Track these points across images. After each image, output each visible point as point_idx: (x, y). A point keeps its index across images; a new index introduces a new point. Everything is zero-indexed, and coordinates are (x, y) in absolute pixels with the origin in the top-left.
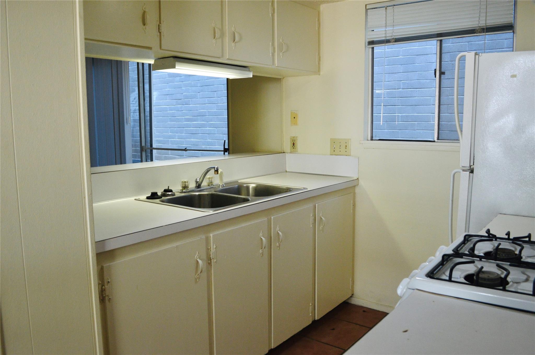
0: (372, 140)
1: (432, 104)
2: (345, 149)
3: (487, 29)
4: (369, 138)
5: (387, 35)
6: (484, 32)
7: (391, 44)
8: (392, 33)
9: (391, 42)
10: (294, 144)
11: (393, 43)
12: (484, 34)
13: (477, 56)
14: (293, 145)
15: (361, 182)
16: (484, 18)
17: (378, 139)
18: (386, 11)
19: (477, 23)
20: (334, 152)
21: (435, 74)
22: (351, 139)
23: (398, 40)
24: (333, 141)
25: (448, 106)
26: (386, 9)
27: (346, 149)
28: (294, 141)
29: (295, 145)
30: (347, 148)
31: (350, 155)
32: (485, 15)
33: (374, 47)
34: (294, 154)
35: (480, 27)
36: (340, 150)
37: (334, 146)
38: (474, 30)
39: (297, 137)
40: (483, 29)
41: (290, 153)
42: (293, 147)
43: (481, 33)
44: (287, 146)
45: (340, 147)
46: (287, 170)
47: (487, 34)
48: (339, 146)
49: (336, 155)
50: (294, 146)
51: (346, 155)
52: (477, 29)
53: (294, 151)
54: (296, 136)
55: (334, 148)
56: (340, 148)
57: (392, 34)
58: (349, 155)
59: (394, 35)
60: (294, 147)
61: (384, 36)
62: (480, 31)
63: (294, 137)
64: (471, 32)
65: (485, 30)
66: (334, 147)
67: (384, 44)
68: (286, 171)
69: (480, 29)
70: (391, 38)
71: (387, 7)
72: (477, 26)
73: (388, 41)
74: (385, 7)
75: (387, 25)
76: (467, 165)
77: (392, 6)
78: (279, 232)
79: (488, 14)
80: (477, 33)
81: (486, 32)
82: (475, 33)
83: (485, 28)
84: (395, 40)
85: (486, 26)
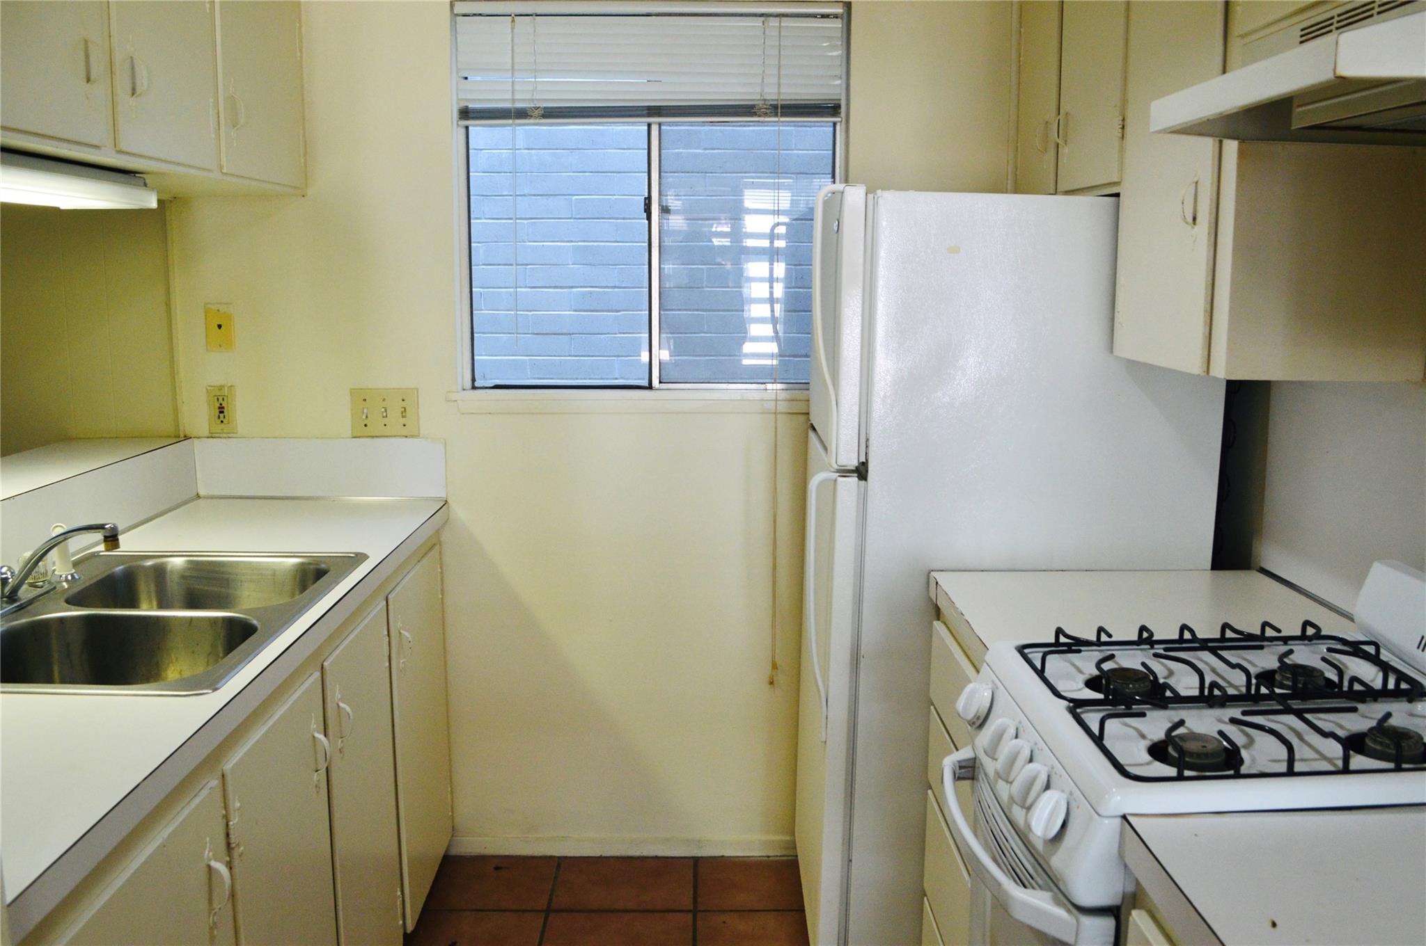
0: (474, 388)
1: (484, 262)
2: (403, 417)
3: (783, 107)
4: (468, 384)
5: (517, 97)
6: (776, 115)
7: (532, 121)
8: (533, 91)
9: (531, 116)
10: (221, 410)
11: (537, 121)
12: (776, 119)
13: (870, 196)
14: (218, 411)
15: (459, 511)
16: (775, 80)
17: (492, 385)
18: (513, 29)
19: (758, 90)
20: (364, 429)
22: (418, 389)
23: (551, 113)
24: (361, 398)
25: (526, 268)
26: (513, 21)
27: (404, 419)
28: (221, 401)
29: (225, 411)
30: (408, 413)
31: (419, 436)
32: (775, 71)
33: (471, 125)
34: (223, 440)
35: (765, 100)
36: (386, 421)
37: (365, 411)
38: (753, 107)
39: (231, 386)
40: (775, 107)
41: (208, 437)
42: (219, 417)
43: (770, 116)
44: (197, 415)
45: (385, 414)
46: (202, 493)
47: (782, 119)
48: (383, 410)
49: (372, 437)
50: (222, 415)
51: (406, 437)
52: (758, 105)
53: (222, 430)
54: (229, 385)
55: (367, 417)
56: (383, 417)
57: (533, 94)
58: (413, 436)
59: (537, 98)
60: (222, 418)
61: (509, 96)
62: (768, 111)
63: (221, 388)
64: (746, 110)
65: (779, 111)
66: (363, 413)
67: (510, 121)
68: (198, 496)
69: (765, 106)
70: (530, 106)
71: (516, 16)
72: (759, 98)
73: (522, 114)
74: (510, 15)
75: (516, 67)
76: (853, 463)
77: (531, 15)
78: (342, 705)
79: (783, 72)
80: (759, 116)
81: (782, 116)
82: (754, 114)
83: (777, 105)
84: (543, 112)
85: (782, 100)
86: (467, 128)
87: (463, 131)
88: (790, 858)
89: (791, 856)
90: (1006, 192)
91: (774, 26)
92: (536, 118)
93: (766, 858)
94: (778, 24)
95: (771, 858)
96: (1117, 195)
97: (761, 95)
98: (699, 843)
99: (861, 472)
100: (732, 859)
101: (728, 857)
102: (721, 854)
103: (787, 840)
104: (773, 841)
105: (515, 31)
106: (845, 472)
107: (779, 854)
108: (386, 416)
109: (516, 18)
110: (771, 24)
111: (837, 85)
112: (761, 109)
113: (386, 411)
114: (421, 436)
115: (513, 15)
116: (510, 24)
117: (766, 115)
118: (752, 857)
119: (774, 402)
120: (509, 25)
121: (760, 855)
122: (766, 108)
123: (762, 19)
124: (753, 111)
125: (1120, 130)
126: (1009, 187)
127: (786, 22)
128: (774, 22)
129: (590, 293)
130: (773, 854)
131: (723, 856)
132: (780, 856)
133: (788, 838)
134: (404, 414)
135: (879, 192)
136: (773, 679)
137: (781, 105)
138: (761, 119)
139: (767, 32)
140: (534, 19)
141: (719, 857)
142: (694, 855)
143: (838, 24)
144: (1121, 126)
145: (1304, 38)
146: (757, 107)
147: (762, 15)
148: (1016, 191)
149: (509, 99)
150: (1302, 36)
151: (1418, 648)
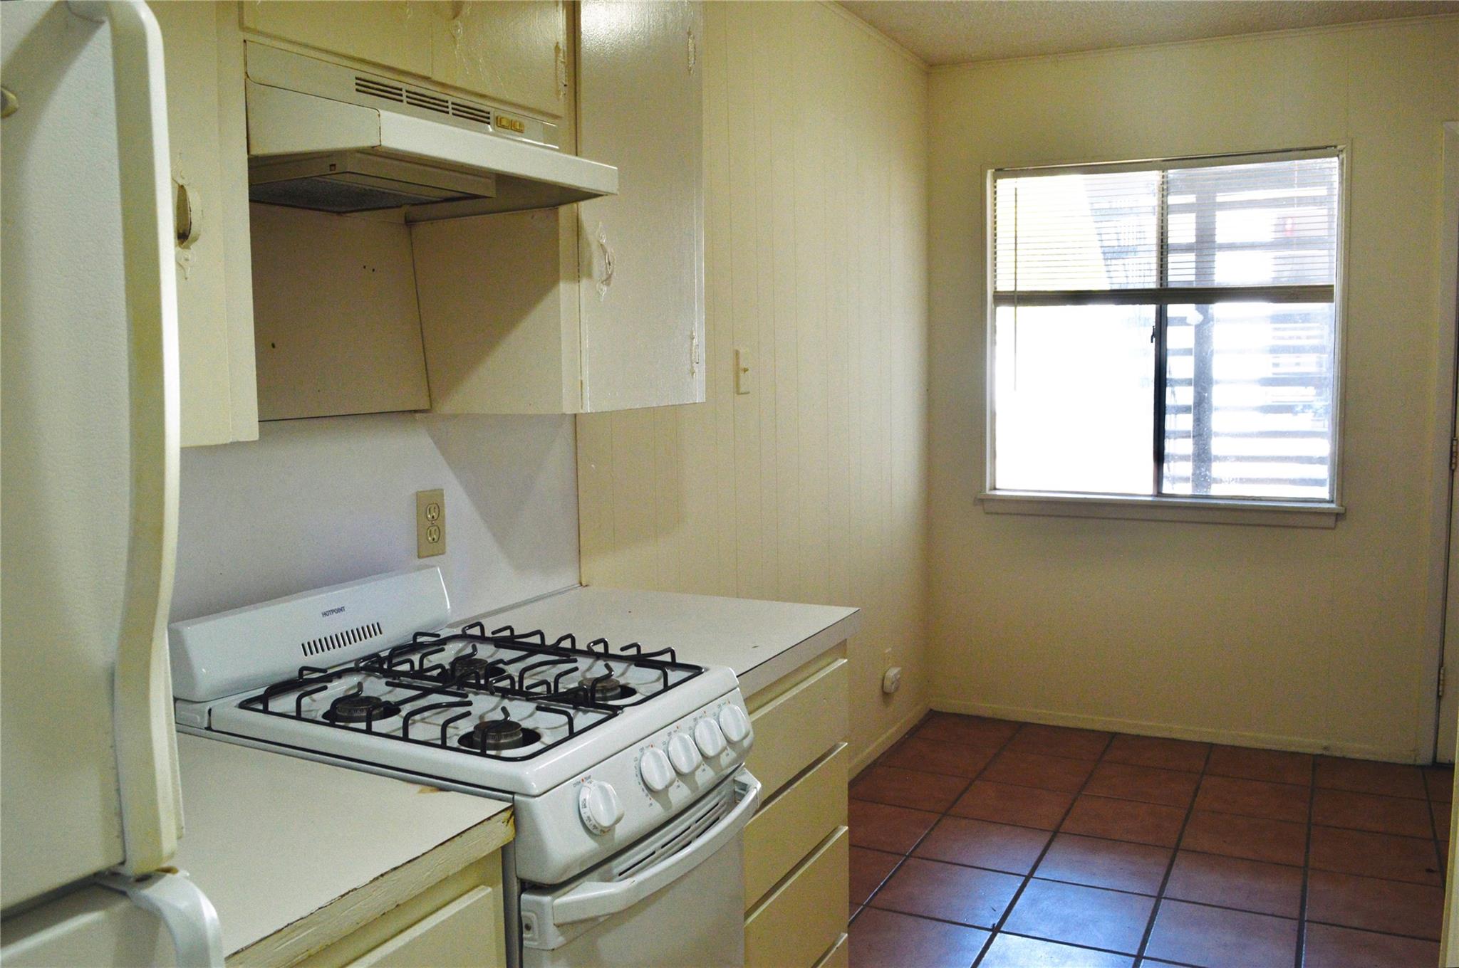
150: (357, 84)
151: (306, 655)
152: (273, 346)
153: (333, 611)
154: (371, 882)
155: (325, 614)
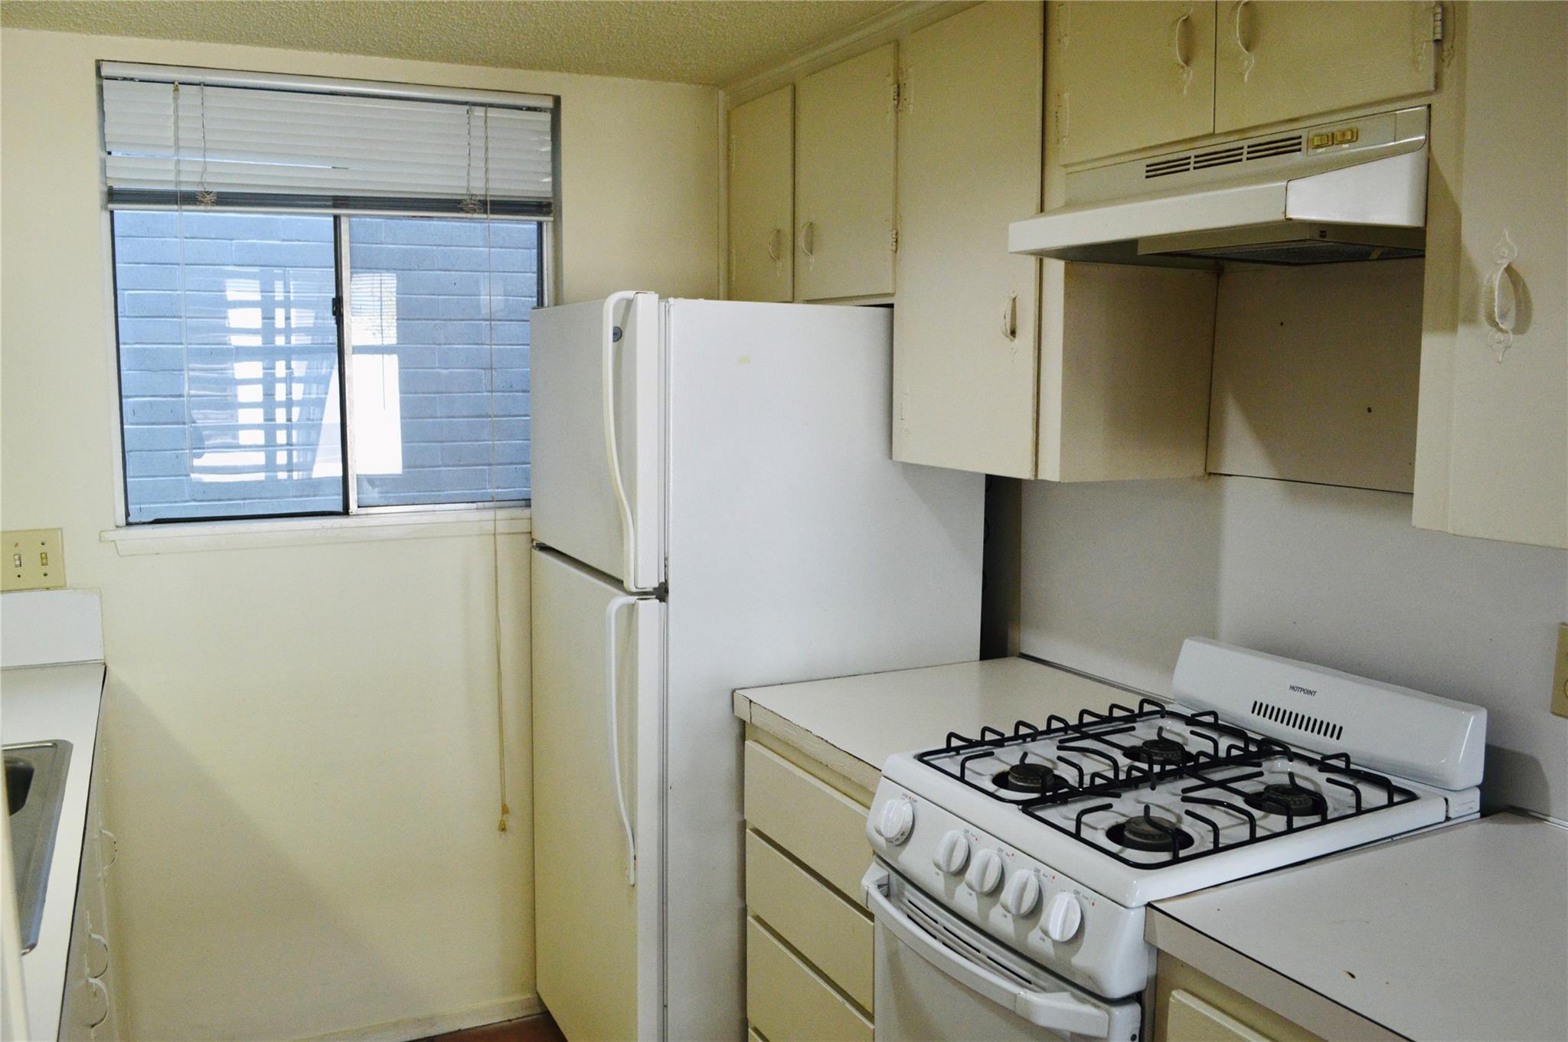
0: (128, 524)
2: (43, 564)
3: (493, 203)
4: (122, 521)
5: (183, 178)
6: (485, 212)
7: (202, 208)
8: (203, 173)
9: (200, 201)
11: (209, 208)
12: (485, 216)
13: (662, 304)
15: (122, 675)
16: (482, 174)
17: (151, 520)
18: (176, 99)
19: (464, 183)
21: (334, 313)
22: (61, 529)
23: (225, 200)
26: (176, 90)
27: (45, 566)
30: (50, 559)
31: (65, 586)
32: (481, 163)
33: (116, 210)
35: (472, 195)
36: (19, 571)
38: (459, 202)
40: (484, 203)
43: (479, 213)
45: (18, 563)
47: (492, 216)
48: (16, 557)
49: (3, 592)
51: (48, 589)
52: (465, 200)
56: (16, 567)
57: (202, 176)
58: (56, 588)
59: (207, 181)
61: (171, 177)
62: (476, 207)
64: (453, 205)
65: (489, 207)
67: (175, 207)
69: (473, 202)
70: (197, 190)
71: (180, 84)
72: (465, 192)
73: (189, 199)
74: (173, 83)
75: (181, 144)
76: (651, 583)
77: (199, 84)
78: (94, 936)
79: (491, 165)
80: (467, 212)
81: (492, 213)
82: (461, 210)
83: (486, 201)
84: (215, 198)
85: (491, 196)
86: (112, 212)
87: (107, 215)
88: (534, 1017)
89: (533, 1015)
90: (718, 299)
91: (479, 116)
92: (206, 204)
93: (508, 1023)
94: (483, 114)
95: (513, 1022)
96: (891, 306)
97: (468, 190)
98: (431, 1020)
99: (661, 593)
100: (471, 1031)
101: (465, 1030)
102: (457, 1029)
103: (529, 999)
104: (513, 1003)
105: (181, 102)
106: (643, 594)
107: (521, 1016)
108: (21, 565)
109: (180, 86)
110: (476, 114)
111: (545, 182)
112: (467, 205)
113: (20, 559)
114: (68, 586)
115: (176, 83)
116: (172, 93)
117: (474, 211)
118: (491, 1024)
119: (493, 522)
120: (172, 95)
121: (500, 1020)
122: (474, 204)
123: (467, 107)
124: (461, 206)
125: (894, 244)
126: (722, 291)
127: (493, 113)
128: (479, 112)
129: (151, 403)
130: (514, 1017)
131: (460, 1030)
132: (523, 1017)
133: (529, 996)
134: (44, 561)
135: (671, 300)
136: (504, 824)
137: (490, 201)
138: (469, 215)
139: (472, 123)
140: (202, 89)
141: (456, 1032)
142: (427, 1036)
143: (547, 117)
144: (895, 240)
145: (1150, 174)
146: (465, 203)
147: (466, 103)
148: (729, 297)
149: (173, 181)
150: (1147, 171)
151: (1253, 712)
152: (1369, 410)
153: (1302, 690)
154: (817, 737)
155: (1292, 688)
